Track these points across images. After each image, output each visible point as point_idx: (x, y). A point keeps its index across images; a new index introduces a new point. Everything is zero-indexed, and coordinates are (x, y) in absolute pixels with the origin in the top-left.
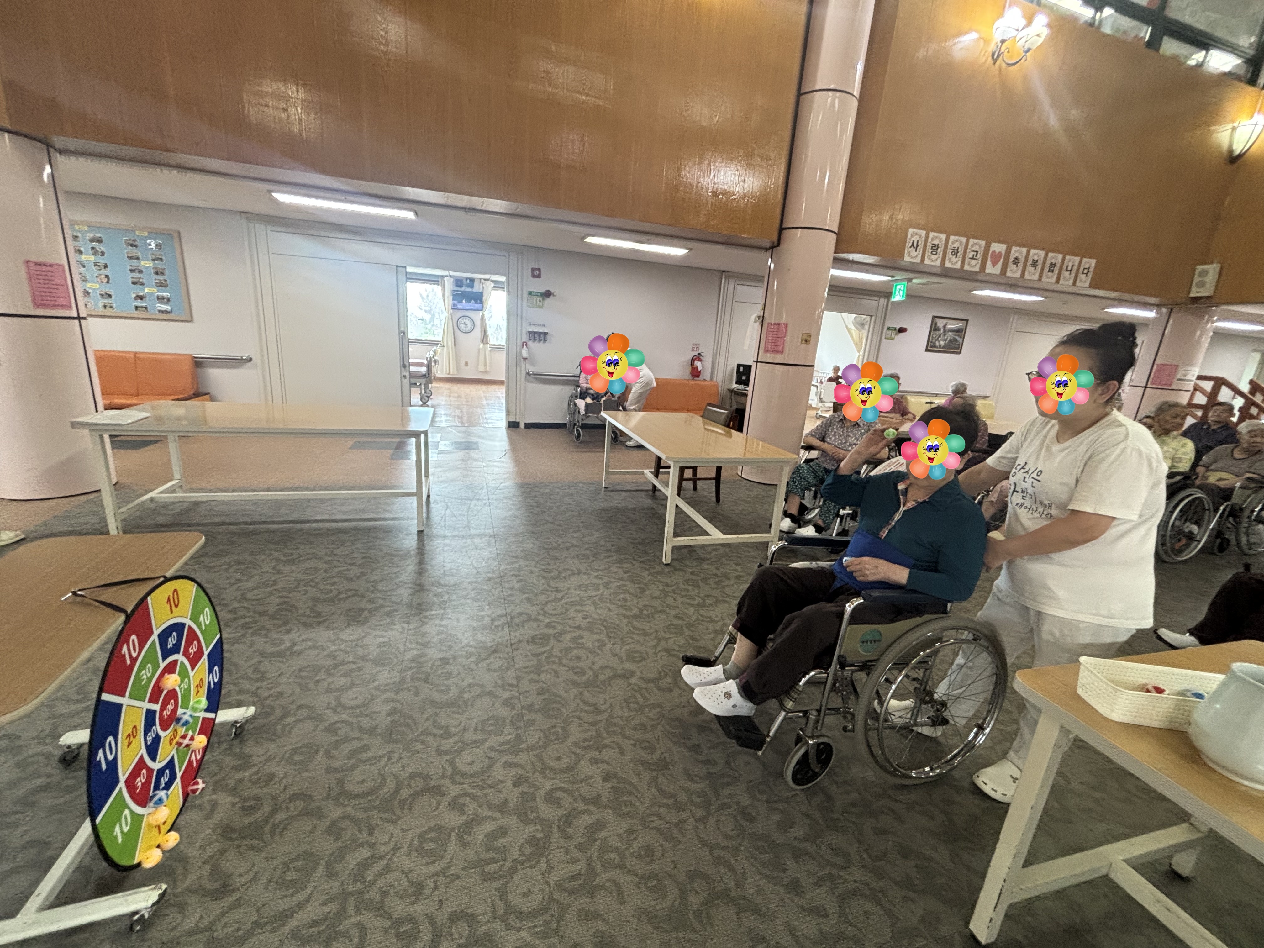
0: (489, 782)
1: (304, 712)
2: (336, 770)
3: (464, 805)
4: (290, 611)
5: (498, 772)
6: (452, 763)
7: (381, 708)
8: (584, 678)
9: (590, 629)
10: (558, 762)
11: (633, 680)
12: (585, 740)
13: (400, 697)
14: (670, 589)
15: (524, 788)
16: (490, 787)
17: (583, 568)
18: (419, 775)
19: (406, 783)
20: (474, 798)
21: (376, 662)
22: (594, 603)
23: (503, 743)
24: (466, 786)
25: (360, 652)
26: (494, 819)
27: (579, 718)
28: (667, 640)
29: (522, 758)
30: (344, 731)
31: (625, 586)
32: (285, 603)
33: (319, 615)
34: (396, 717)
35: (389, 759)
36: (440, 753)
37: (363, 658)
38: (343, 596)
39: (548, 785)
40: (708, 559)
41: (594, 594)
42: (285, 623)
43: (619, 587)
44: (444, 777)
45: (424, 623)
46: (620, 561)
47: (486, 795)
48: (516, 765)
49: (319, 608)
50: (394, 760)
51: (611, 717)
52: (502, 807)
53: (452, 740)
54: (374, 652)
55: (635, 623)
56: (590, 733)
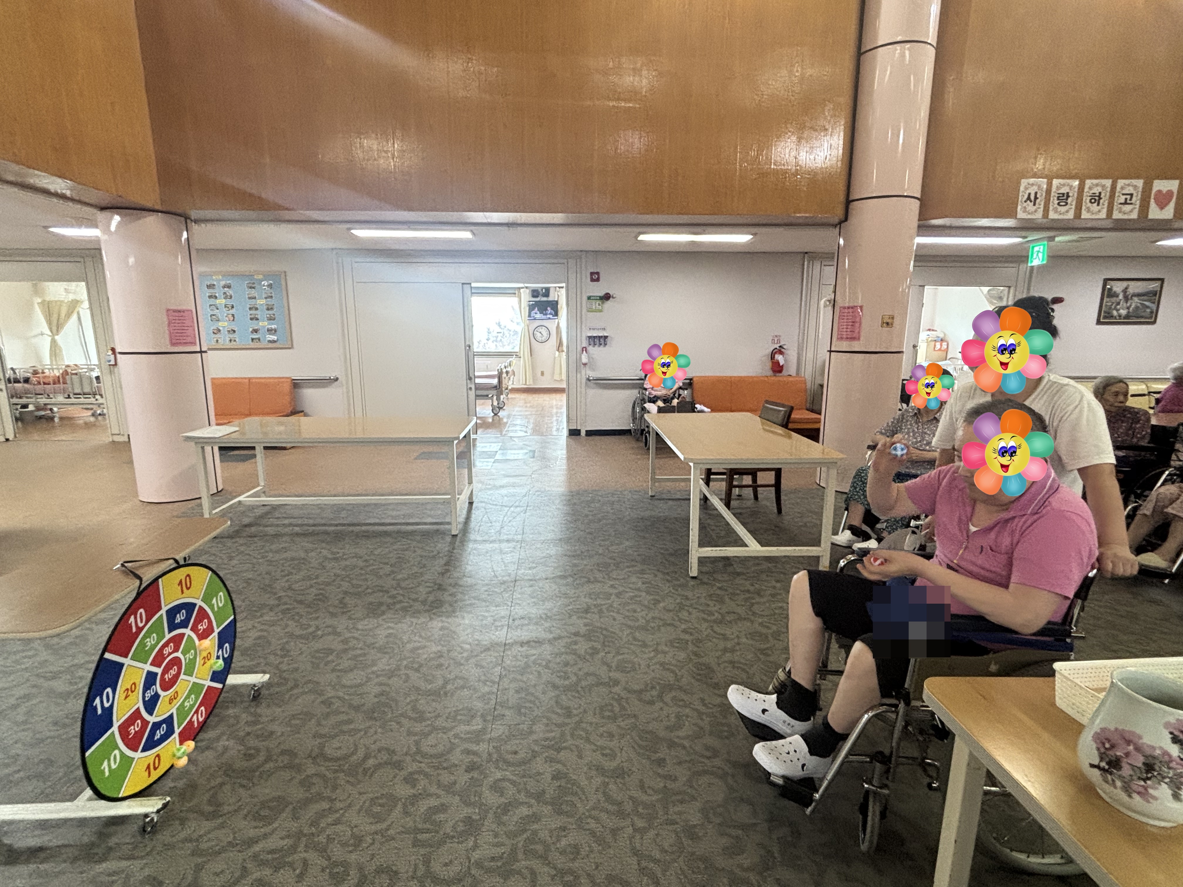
0: (445, 765)
1: (310, 686)
2: (322, 736)
3: (417, 779)
4: (324, 601)
5: (456, 757)
6: (417, 743)
7: (373, 689)
8: (567, 682)
9: (588, 637)
10: (513, 756)
11: (616, 689)
12: (546, 739)
13: (390, 682)
14: (688, 603)
15: (475, 774)
16: (445, 768)
17: (599, 576)
18: (387, 749)
19: (373, 754)
20: (426, 775)
21: (382, 650)
22: (601, 612)
23: (468, 733)
24: (423, 765)
25: (370, 640)
26: (438, 796)
27: (548, 719)
28: (665, 653)
29: (482, 747)
30: (337, 704)
31: (640, 596)
32: (321, 594)
33: (345, 605)
34: (383, 699)
35: (366, 733)
36: (410, 733)
37: (371, 646)
38: (369, 591)
39: (498, 775)
40: (743, 574)
41: (603, 603)
42: (316, 611)
43: (632, 598)
44: (406, 754)
45: (431, 619)
46: (642, 572)
47: (438, 774)
48: (475, 753)
49: (347, 600)
50: (369, 735)
51: (581, 721)
52: (449, 788)
53: (424, 724)
54: (381, 641)
55: (637, 634)
56: (553, 734)
